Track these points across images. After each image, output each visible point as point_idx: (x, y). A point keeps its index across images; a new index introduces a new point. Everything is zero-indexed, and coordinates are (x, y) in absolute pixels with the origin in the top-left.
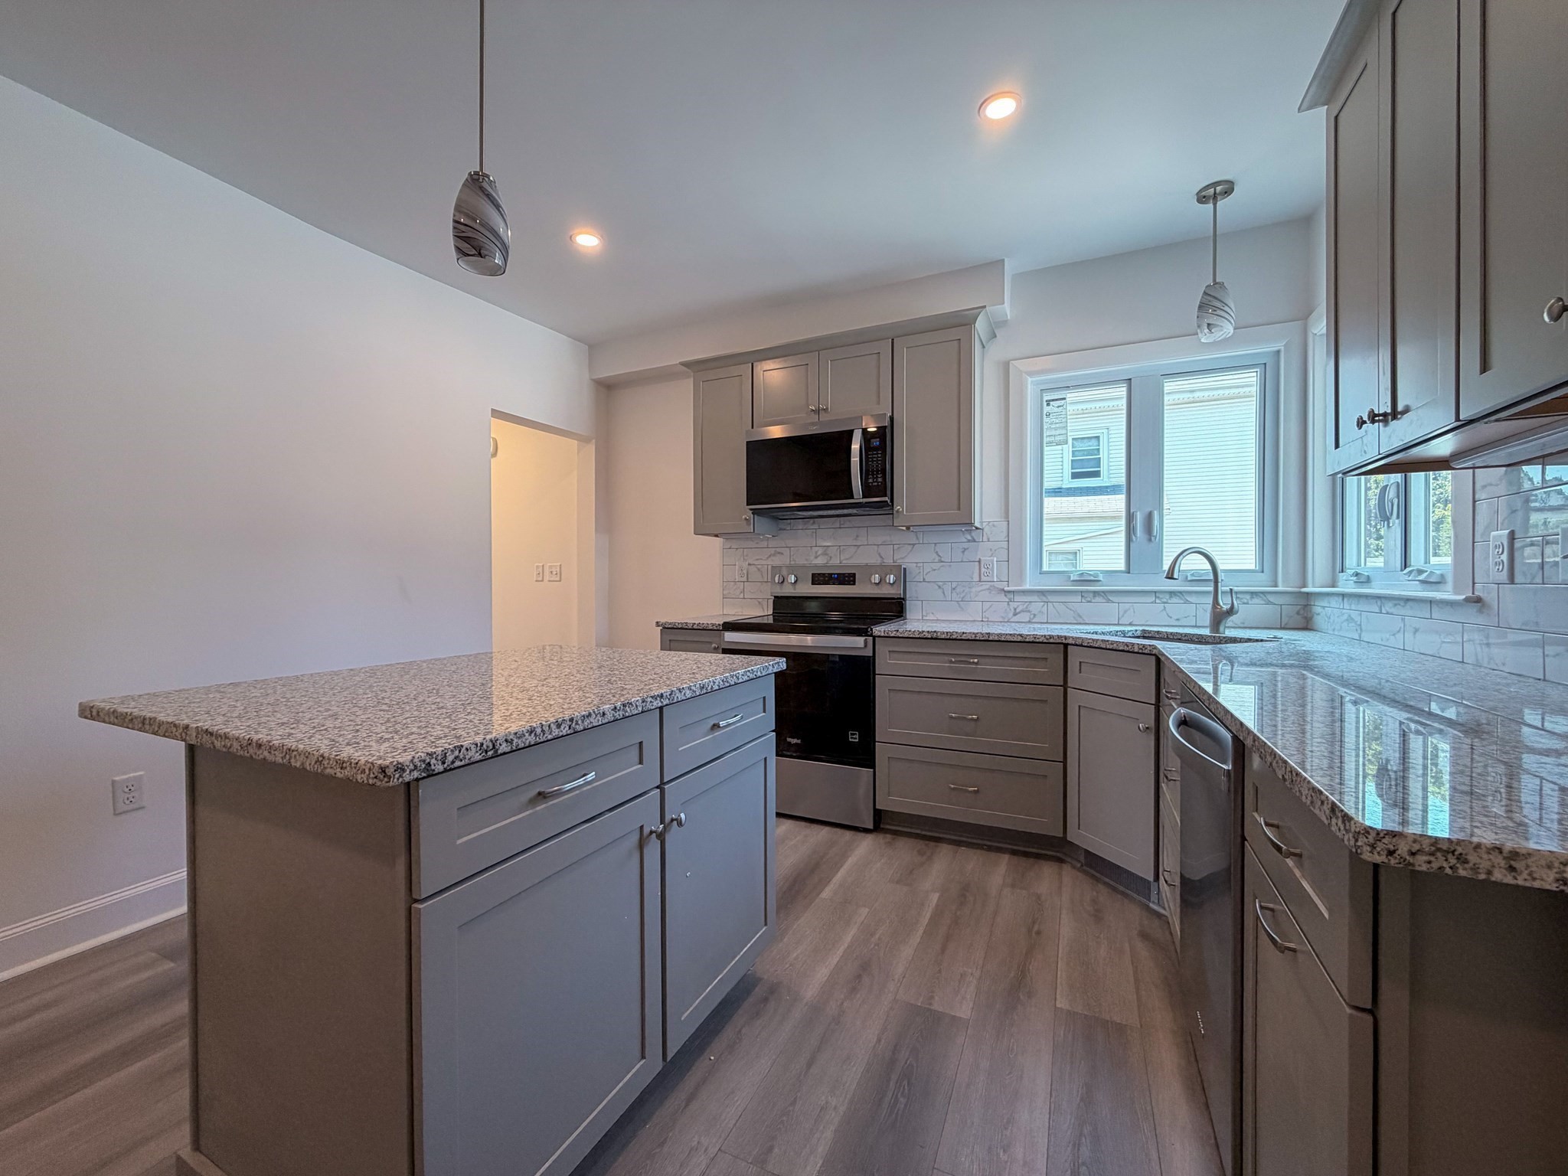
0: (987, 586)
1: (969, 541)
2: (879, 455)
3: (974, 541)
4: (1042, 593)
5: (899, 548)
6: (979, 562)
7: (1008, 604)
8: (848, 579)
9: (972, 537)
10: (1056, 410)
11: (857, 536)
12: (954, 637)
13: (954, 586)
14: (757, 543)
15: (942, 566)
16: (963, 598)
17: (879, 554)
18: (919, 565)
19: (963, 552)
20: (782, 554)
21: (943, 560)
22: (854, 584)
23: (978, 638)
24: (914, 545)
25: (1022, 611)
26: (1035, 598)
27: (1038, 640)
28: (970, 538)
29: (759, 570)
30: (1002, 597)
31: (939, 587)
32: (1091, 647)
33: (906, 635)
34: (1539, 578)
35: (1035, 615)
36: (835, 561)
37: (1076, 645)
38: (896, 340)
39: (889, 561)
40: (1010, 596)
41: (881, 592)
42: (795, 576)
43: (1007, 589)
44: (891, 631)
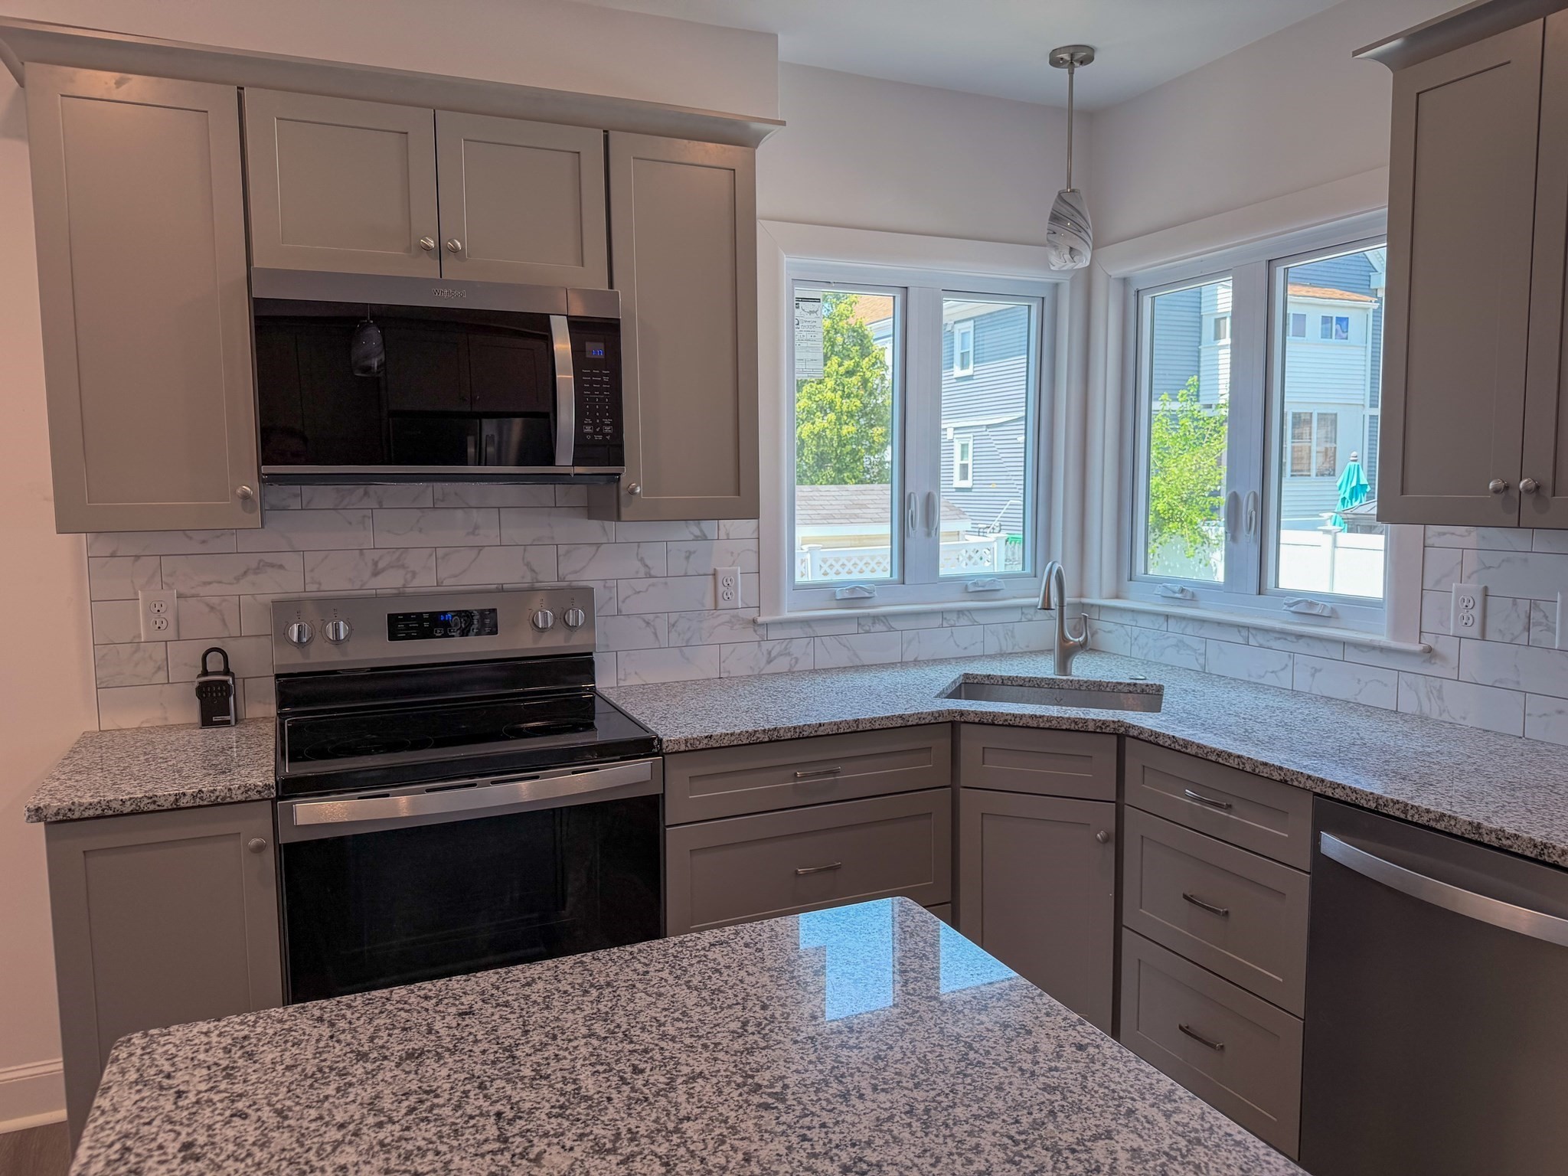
0: (725, 617)
1: (696, 539)
2: (606, 379)
3: (705, 538)
4: (807, 622)
5: (565, 553)
6: (715, 574)
7: (760, 646)
8: (484, 622)
9: (701, 531)
10: (807, 316)
12: (806, 734)
13: (673, 617)
14: (204, 542)
15: (653, 585)
16: (688, 641)
17: (528, 565)
18: (609, 584)
19: (687, 558)
20: (281, 567)
21: (653, 573)
22: (495, 630)
23: (842, 731)
24: (598, 545)
25: (780, 654)
26: (796, 632)
27: (923, 722)
28: (697, 532)
29: (212, 608)
30: (750, 634)
31: (648, 623)
32: (1010, 726)
33: (726, 743)
34: (1523, 639)
35: (797, 660)
36: (425, 581)
37: (981, 723)
38: (612, 134)
39: (549, 579)
40: (762, 631)
41: (554, 643)
42: (347, 623)
43: (760, 620)
44: (699, 739)
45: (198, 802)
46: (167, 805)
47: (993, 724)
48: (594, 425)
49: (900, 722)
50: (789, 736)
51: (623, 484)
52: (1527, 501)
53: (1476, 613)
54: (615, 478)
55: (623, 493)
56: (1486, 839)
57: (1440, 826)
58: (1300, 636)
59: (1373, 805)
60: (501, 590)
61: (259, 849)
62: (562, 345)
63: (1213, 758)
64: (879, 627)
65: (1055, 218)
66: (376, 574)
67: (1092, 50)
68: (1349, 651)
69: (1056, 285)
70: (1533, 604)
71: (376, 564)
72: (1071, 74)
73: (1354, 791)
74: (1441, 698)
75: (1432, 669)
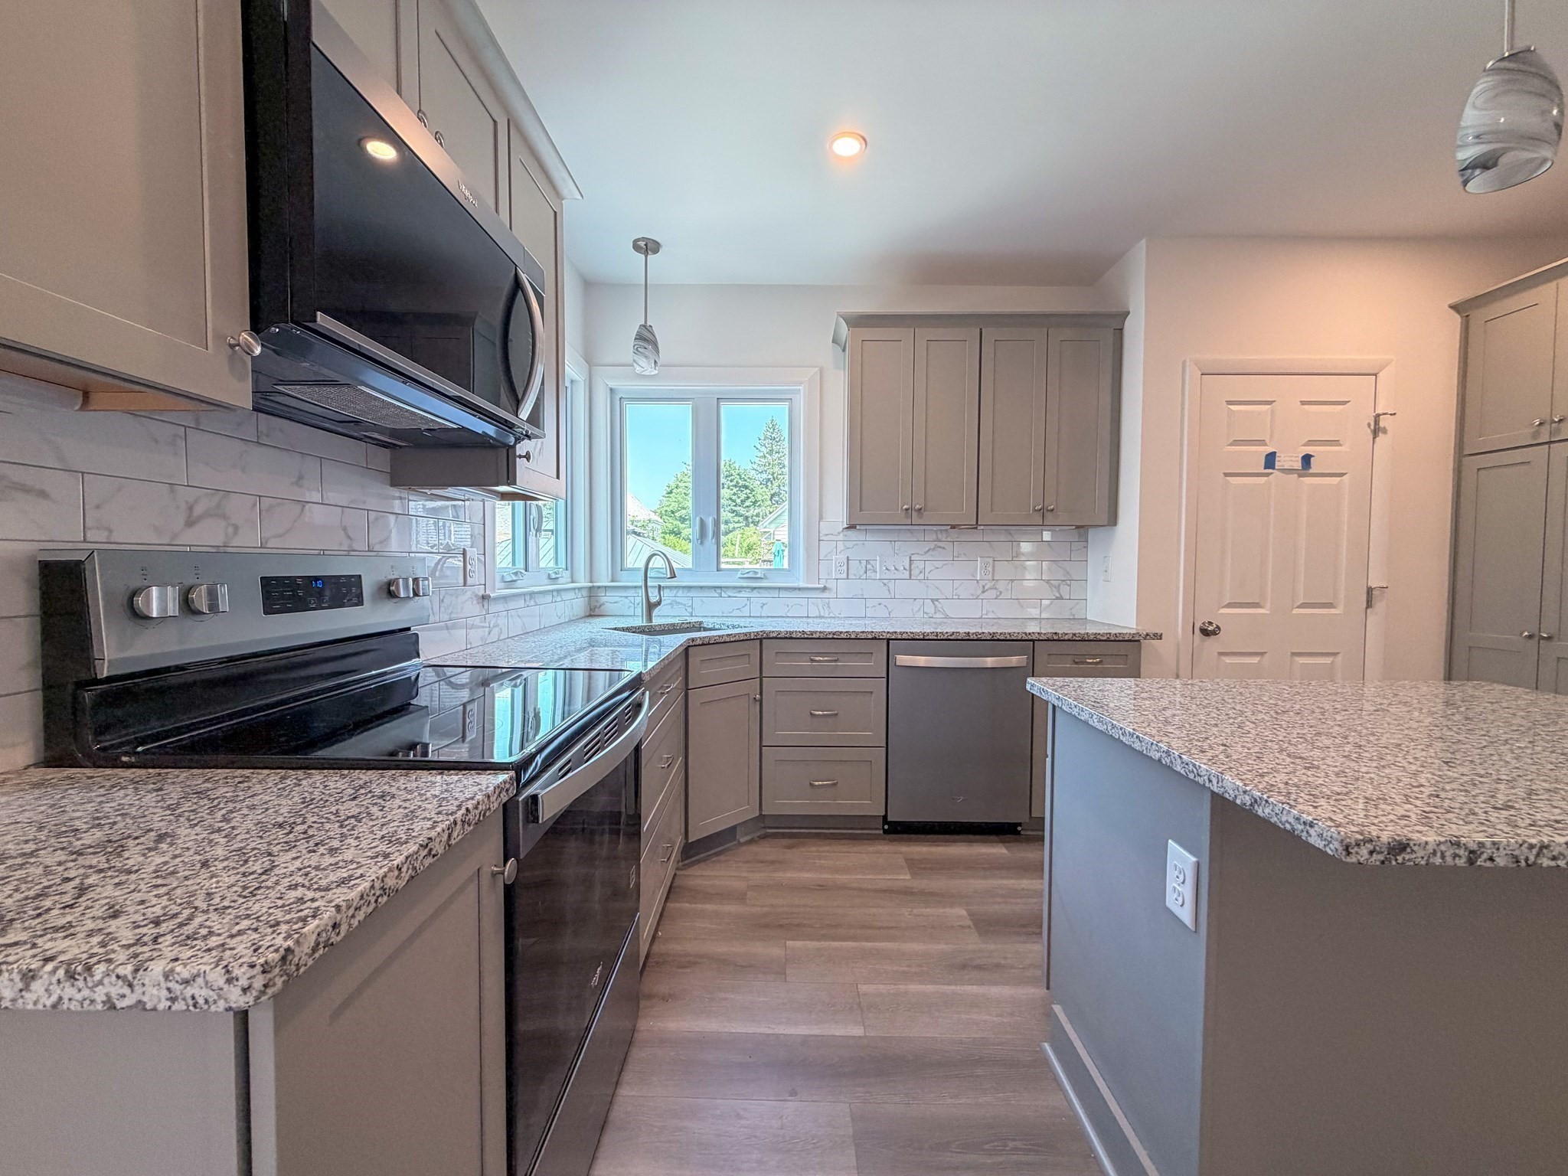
0: (469, 592)
4: (505, 598)
6: (464, 553)
8: (348, 591)
9: (456, 512)
13: (442, 593)
16: (450, 615)
22: (361, 603)
25: (494, 626)
28: (454, 513)
30: (481, 608)
32: (717, 643)
34: (864, 577)
35: (501, 630)
37: (703, 644)
39: (361, 548)
40: (487, 606)
43: (486, 594)
47: (709, 644)
51: (517, 450)
52: (915, 514)
53: (845, 568)
55: (517, 459)
56: (972, 637)
59: (922, 637)
63: (831, 636)
66: (190, 523)
67: (658, 245)
71: (190, 508)
72: (646, 258)
73: (912, 633)
75: (826, 595)
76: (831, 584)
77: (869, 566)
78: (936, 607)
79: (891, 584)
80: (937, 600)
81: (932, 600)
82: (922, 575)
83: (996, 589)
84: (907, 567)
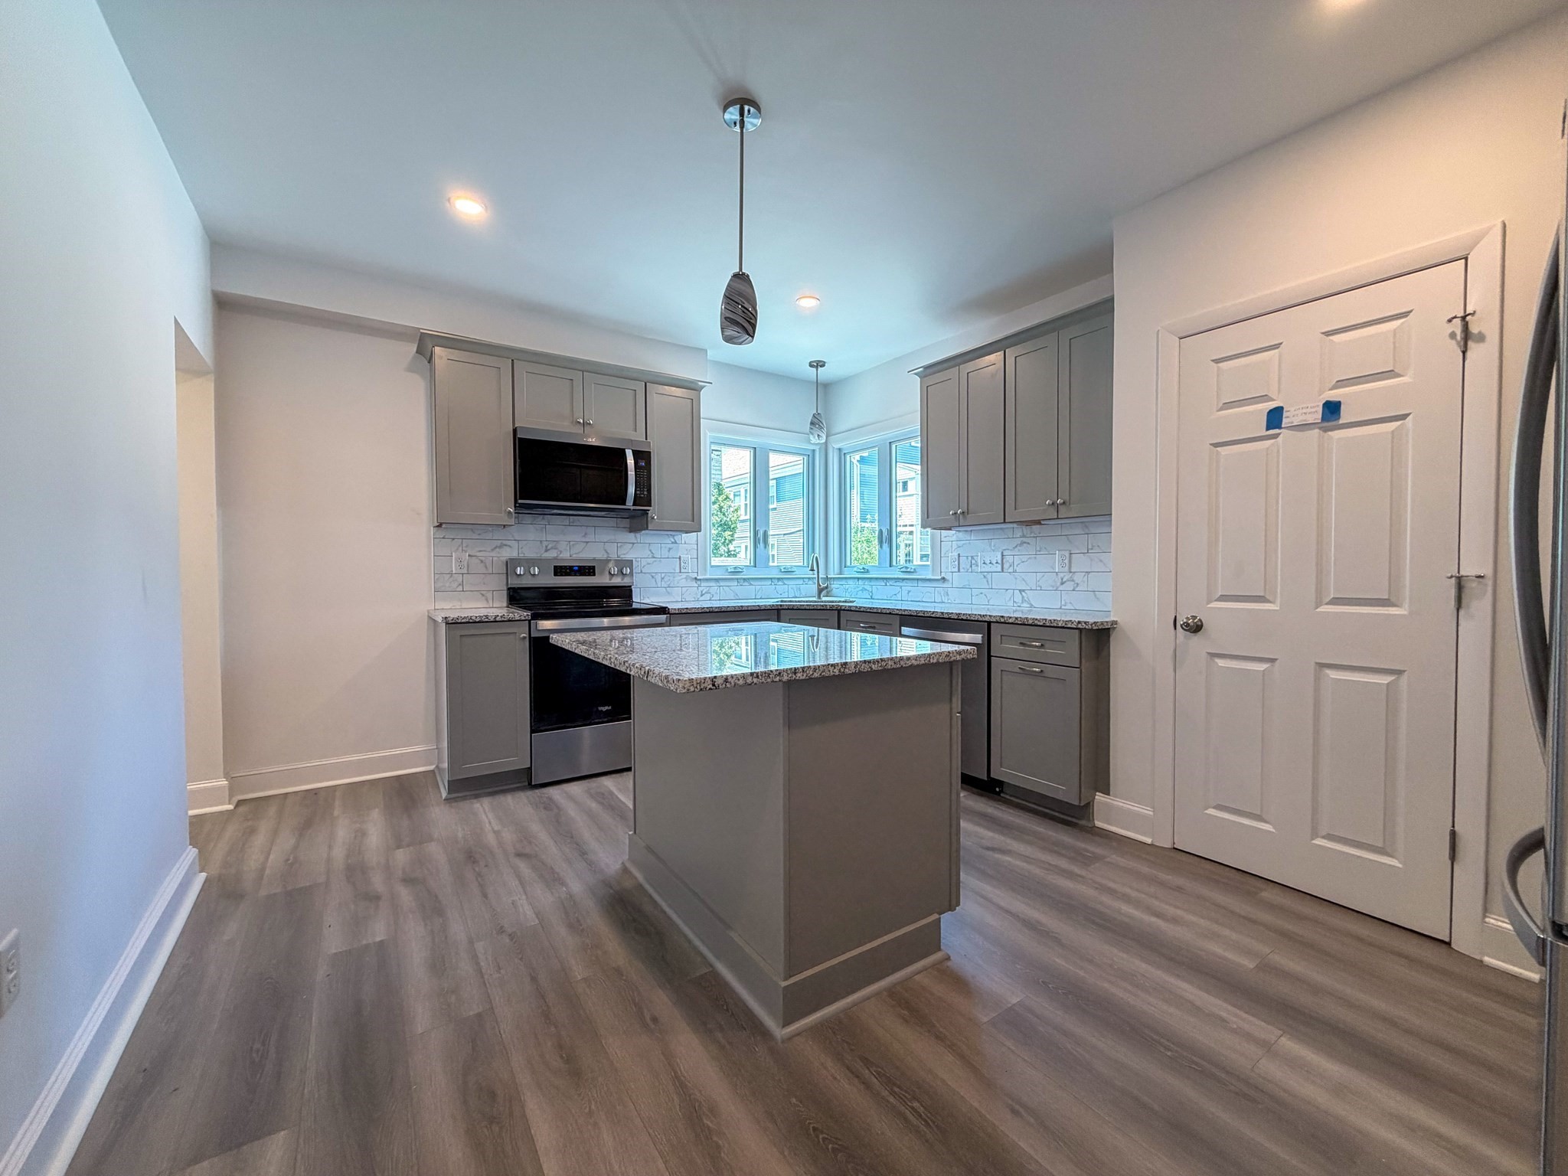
0: (684, 576)
1: (673, 543)
2: (645, 473)
3: (676, 543)
4: (717, 580)
5: (621, 546)
6: (680, 558)
7: (698, 589)
8: (590, 571)
9: (675, 538)
10: (716, 457)
11: (586, 534)
13: (663, 575)
14: (479, 534)
15: (655, 561)
16: (669, 585)
17: (606, 551)
18: (638, 559)
19: (669, 551)
20: (509, 546)
21: (655, 556)
22: (594, 575)
24: (633, 543)
26: (712, 584)
27: (767, 606)
28: (673, 540)
29: (482, 561)
30: (694, 584)
31: (653, 577)
33: (693, 611)
34: (970, 570)
35: (713, 595)
36: (566, 555)
38: (648, 384)
39: (614, 556)
40: (699, 582)
41: (617, 581)
42: (538, 568)
43: (698, 578)
44: (683, 609)
45: (503, 619)
46: (492, 620)
48: (641, 491)
49: (758, 608)
50: (716, 610)
51: (649, 515)
52: (961, 517)
53: (956, 563)
54: (646, 512)
55: (649, 519)
57: (933, 616)
58: (904, 579)
60: (594, 559)
61: (524, 638)
62: (631, 461)
63: (870, 608)
64: (746, 584)
65: (812, 423)
66: (546, 551)
67: (824, 362)
68: (920, 582)
69: (814, 451)
70: (972, 557)
71: (546, 547)
72: (817, 370)
74: (948, 595)
75: (945, 585)
76: (948, 577)
77: (973, 562)
78: (1023, 597)
79: (989, 576)
80: (1024, 590)
81: (1020, 590)
82: (1012, 568)
83: (1073, 581)
84: (1000, 562)
